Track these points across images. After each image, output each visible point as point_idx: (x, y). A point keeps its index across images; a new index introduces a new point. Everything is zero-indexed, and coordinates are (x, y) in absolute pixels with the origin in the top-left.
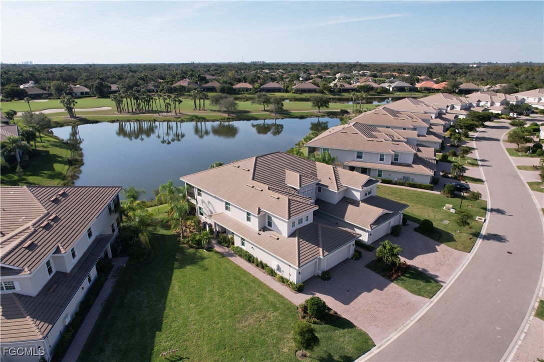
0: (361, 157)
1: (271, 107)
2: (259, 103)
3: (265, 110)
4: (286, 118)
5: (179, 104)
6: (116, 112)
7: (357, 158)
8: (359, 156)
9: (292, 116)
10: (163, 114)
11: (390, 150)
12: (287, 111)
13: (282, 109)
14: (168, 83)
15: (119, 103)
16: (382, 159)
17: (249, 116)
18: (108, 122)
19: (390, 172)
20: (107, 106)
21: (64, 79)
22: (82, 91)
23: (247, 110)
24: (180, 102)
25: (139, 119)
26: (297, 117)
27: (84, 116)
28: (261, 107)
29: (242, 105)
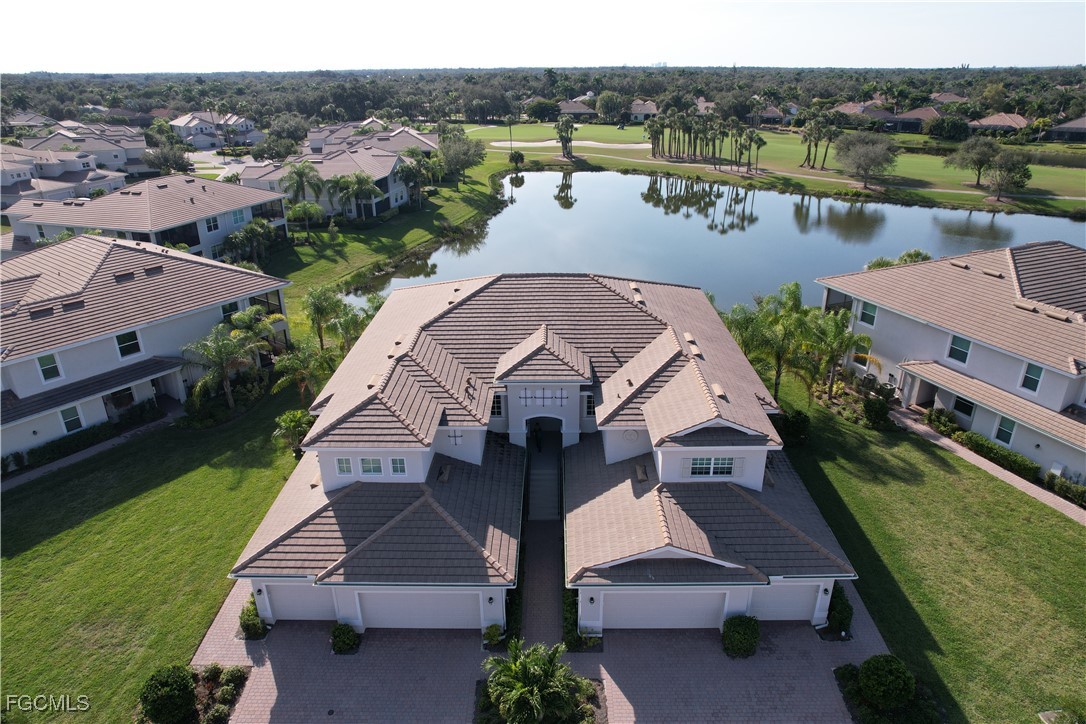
0: (962, 357)
1: (992, 177)
2: (963, 165)
3: (978, 186)
4: (1026, 211)
5: (758, 148)
6: (650, 156)
7: (951, 355)
8: (959, 351)
9: (1054, 211)
10: (723, 168)
11: (1071, 359)
12: (1039, 192)
13: (1020, 185)
14: (822, 107)
15: (655, 136)
16: (1030, 383)
17: (917, 195)
18: (617, 171)
19: (1040, 440)
20: (635, 141)
21: (623, 90)
22: (647, 112)
23: (927, 179)
24: (761, 143)
25: (671, 172)
26: (1064, 214)
27: (585, 156)
28: (970, 175)
29: (906, 165)
